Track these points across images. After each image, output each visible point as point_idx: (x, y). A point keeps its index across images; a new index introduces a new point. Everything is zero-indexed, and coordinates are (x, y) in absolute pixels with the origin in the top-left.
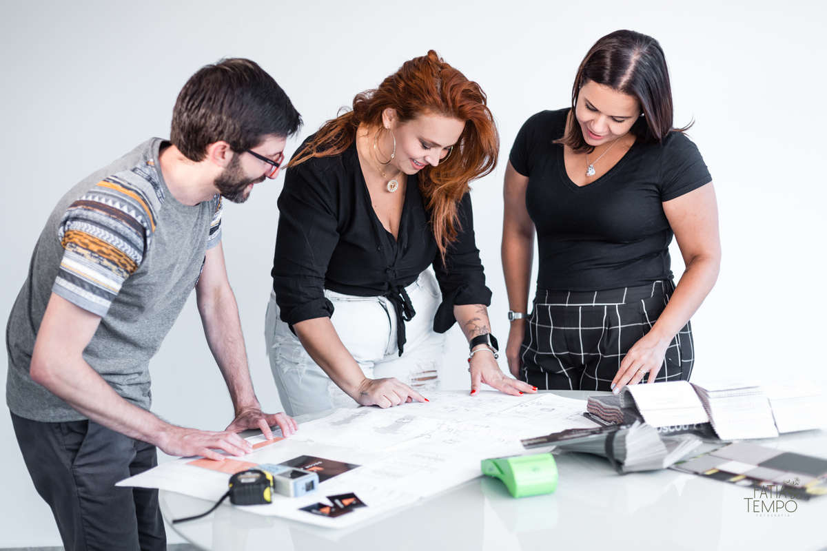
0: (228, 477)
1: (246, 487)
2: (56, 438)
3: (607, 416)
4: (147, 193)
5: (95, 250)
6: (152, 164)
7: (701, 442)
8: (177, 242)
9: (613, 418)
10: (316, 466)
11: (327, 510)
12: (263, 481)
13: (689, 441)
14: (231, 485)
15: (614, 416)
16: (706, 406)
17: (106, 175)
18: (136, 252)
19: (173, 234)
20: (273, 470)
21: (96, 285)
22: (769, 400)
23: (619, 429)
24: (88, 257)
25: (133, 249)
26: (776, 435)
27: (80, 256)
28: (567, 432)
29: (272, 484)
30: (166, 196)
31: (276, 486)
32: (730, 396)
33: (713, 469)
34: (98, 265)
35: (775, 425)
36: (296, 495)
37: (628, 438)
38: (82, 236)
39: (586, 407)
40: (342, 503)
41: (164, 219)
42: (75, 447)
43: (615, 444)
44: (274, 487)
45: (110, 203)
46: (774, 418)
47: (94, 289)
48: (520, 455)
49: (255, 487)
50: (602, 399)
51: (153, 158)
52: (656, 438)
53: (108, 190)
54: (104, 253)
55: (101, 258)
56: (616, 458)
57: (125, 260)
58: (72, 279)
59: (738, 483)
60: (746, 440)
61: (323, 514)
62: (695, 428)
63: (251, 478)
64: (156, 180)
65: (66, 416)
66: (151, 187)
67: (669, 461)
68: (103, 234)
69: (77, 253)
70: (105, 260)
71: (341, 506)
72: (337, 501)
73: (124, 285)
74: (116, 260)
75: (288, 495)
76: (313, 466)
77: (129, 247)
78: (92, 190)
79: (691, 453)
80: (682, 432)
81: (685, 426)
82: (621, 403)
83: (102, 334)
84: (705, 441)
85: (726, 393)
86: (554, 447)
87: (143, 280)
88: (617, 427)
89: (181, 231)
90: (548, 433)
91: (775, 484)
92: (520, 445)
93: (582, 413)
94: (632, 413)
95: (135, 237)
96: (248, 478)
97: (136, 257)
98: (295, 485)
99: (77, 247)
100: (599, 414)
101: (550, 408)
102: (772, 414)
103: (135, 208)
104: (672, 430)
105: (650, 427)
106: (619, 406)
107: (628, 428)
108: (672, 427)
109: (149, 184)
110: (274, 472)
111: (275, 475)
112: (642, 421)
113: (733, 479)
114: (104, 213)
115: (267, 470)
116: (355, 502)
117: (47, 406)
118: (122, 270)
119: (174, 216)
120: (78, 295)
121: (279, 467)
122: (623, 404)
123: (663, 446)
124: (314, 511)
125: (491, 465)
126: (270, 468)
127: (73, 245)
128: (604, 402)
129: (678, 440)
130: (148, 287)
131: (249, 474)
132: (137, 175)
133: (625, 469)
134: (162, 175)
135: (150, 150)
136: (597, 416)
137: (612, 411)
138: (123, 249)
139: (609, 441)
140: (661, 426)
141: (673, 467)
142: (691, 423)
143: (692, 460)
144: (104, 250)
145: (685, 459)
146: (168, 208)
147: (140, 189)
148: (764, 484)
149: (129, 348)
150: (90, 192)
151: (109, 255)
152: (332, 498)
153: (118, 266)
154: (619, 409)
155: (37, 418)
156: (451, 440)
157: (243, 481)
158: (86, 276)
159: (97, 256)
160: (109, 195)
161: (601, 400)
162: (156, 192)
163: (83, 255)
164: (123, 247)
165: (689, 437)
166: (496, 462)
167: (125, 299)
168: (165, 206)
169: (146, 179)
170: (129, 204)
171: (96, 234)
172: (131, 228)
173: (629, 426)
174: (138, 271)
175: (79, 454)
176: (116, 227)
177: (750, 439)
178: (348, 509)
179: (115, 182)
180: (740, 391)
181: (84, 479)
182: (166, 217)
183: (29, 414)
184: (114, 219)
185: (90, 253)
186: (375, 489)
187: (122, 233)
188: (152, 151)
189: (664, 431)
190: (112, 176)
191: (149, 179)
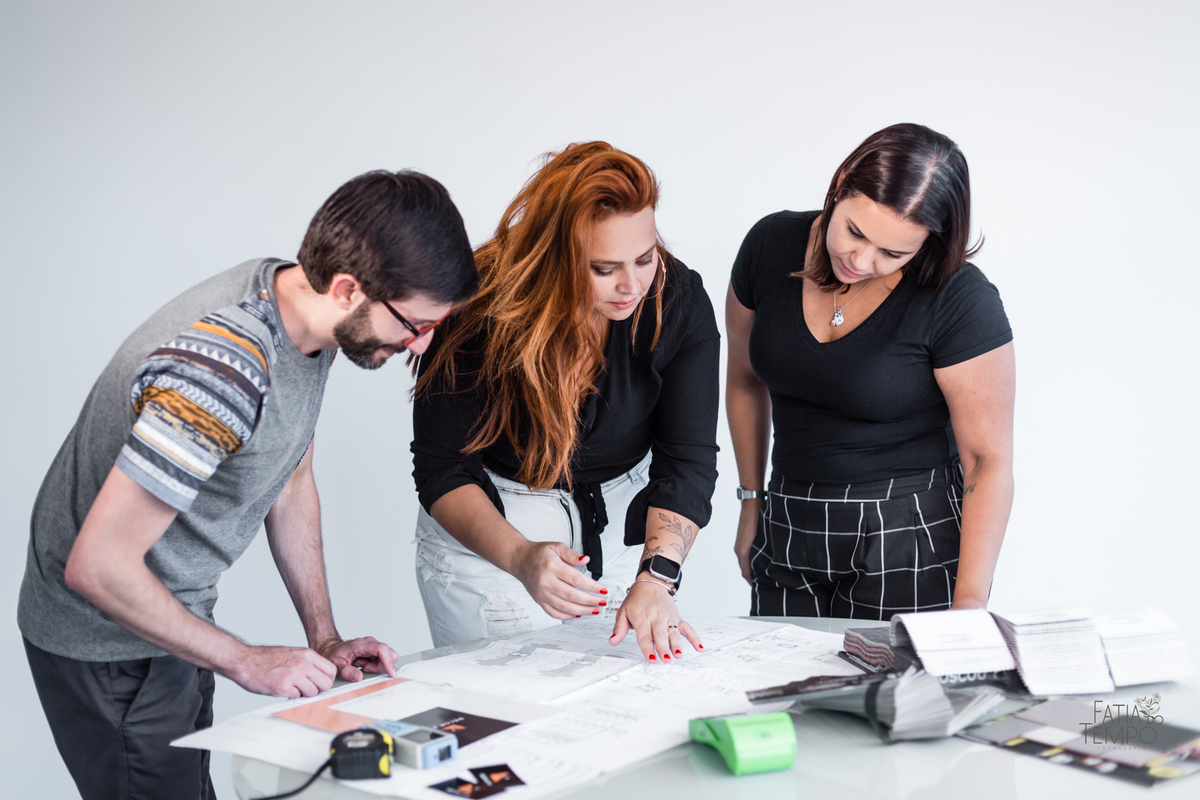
0: (330, 738)
1: (355, 754)
2: (99, 682)
3: (871, 657)
4: (264, 340)
5: (190, 420)
6: (267, 298)
7: (1003, 699)
8: (291, 409)
9: (880, 660)
10: (456, 723)
11: (467, 789)
12: (378, 746)
13: (986, 696)
14: (333, 751)
15: (881, 657)
16: (1012, 646)
17: (203, 313)
18: (245, 427)
19: (287, 397)
20: (393, 729)
21: (184, 470)
22: (1102, 639)
23: (886, 679)
24: (179, 428)
25: (242, 423)
26: (1111, 688)
27: (166, 425)
28: (813, 681)
29: (391, 750)
30: (284, 343)
31: (397, 753)
32: (1046, 632)
33: (1019, 737)
34: (192, 443)
35: (1110, 674)
36: (425, 766)
37: (898, 691)
38: (173, 396)
39: (842, 644)
40: (490, 779)
41: (279, 376)
42: (127, 697)
43: (880, 701)
44: (395, 754)
45: (215, 356)
46: (1108, 664)
47: (181, 475)
48: (744, 714)
49: (368, 754)
50: (865, 632)
51: (266, 288)
52: (939, 692)
53: (210, 336)
54: (202, 426)
55: (197, 433)
56: (880, 719)
57: (229, 437)
58: (151, 455)
59: (1053, 759)
60: (1068, 695)
61: (462, 795)
62: (995, 677)
63: (362, 740)
64: (273, 321)
65: (120, 653)
66: (268, 332)
67: (956, 725)
68: (204, 399)
69: (162, 419)
70: (202, 436)
71: (489, 783)
72: (483, 776)
73: (220, 467)
74: (217, 437)
75: (413, 766)
76: (451, 724)
77: (238, 420)
78: (184, 334)
79: (989, 712)
80: (977, 683)
81: (982, 674)
82: (891, 639)
83: (175, 535)
84: (1010, 696)
85: (1040, 628)
86: (791, 703)
87: (246, 462)
88: (882, 675)
89: (298, 393)
90: (784, 681)
91: (1106, 761)
92: (745, 698)
93: (837, 652)
94: (906, 655)
95: (247, 406)
96: (357, 741)
97: (243, 433)
98: (424, 752)
99: (163, 411)
100: (860, 653)
101: (792, 644)
102: (1106, 659)
103: (251, 364)
104: (963, 680)
105: (930, 676)
106: (889, 643)
107: (898, 677)
108: (963, 676)
109: (265, 328)
110: (394, 732)
111: (396, 736)
112: (920, 666)
113: (1046, 753)
114: (207, 369)
115: (385, 729)
116: (508, 778)
117: (91, 638)
118: (222, 450)
119: (291, 373)
120: (158, 481)
121: (403, 725)
122: (894, 641)
123: (947, 704)
124: (450, 790)
125: (702, 727)
126: (390, 726)
127: (157, 406)
128: (867, 638)
129: (970, 694)
130: (251, 472)
131: (360, 735)
132: (248, 314)
133: (893, 736)
134: (280, 314)
135: (261, 277)
136: (858, 656)
137: (879, 650)
138: (229, 423)
139: (871, 695)
140: (946, 674)
141: (962, 733)
142: (990, 670)
143: (989, 724)
144: (202, 421)
145: (981, 722)
146: (286, 360)
147: (255, 336)
148: (1090, 762)
149: (206, 552)
150: (181, 337)
151: (209, 430)
152: (476, 772)
153: (218, 445)
154: (887, 647)
155: (74, 656)
156: (648, 686)
157: (350, 745)
158: (172, 455)
159: (192, 428)
160: (212, 344)
161: (864, 634)
162: (273, 337)
163: (170, 424)
164: (230, 420)
165: (986, 690)
166: (708, 723)
167: (217, 486)
168: (282, 358)
169: (261, 320)
170: (243, 358)
171: (193, 398)
172: (244, 394)
173: (899, 674)
174: (242, 451)
175: (134, 706)
176: (223, 391)
177: (1073, 695)
178: (499, 788)
179: (218, 323)
180: (1061, 625)
181: (139, 743)
182: (282, 373)
183: (61, 648)
184: (221, 379)
185: (182, 423)
186: (537, 758)
187: (231, 400)
188: (265, 279)
189: (952, 681)
190: (213, 314)
191: (265, 320)
